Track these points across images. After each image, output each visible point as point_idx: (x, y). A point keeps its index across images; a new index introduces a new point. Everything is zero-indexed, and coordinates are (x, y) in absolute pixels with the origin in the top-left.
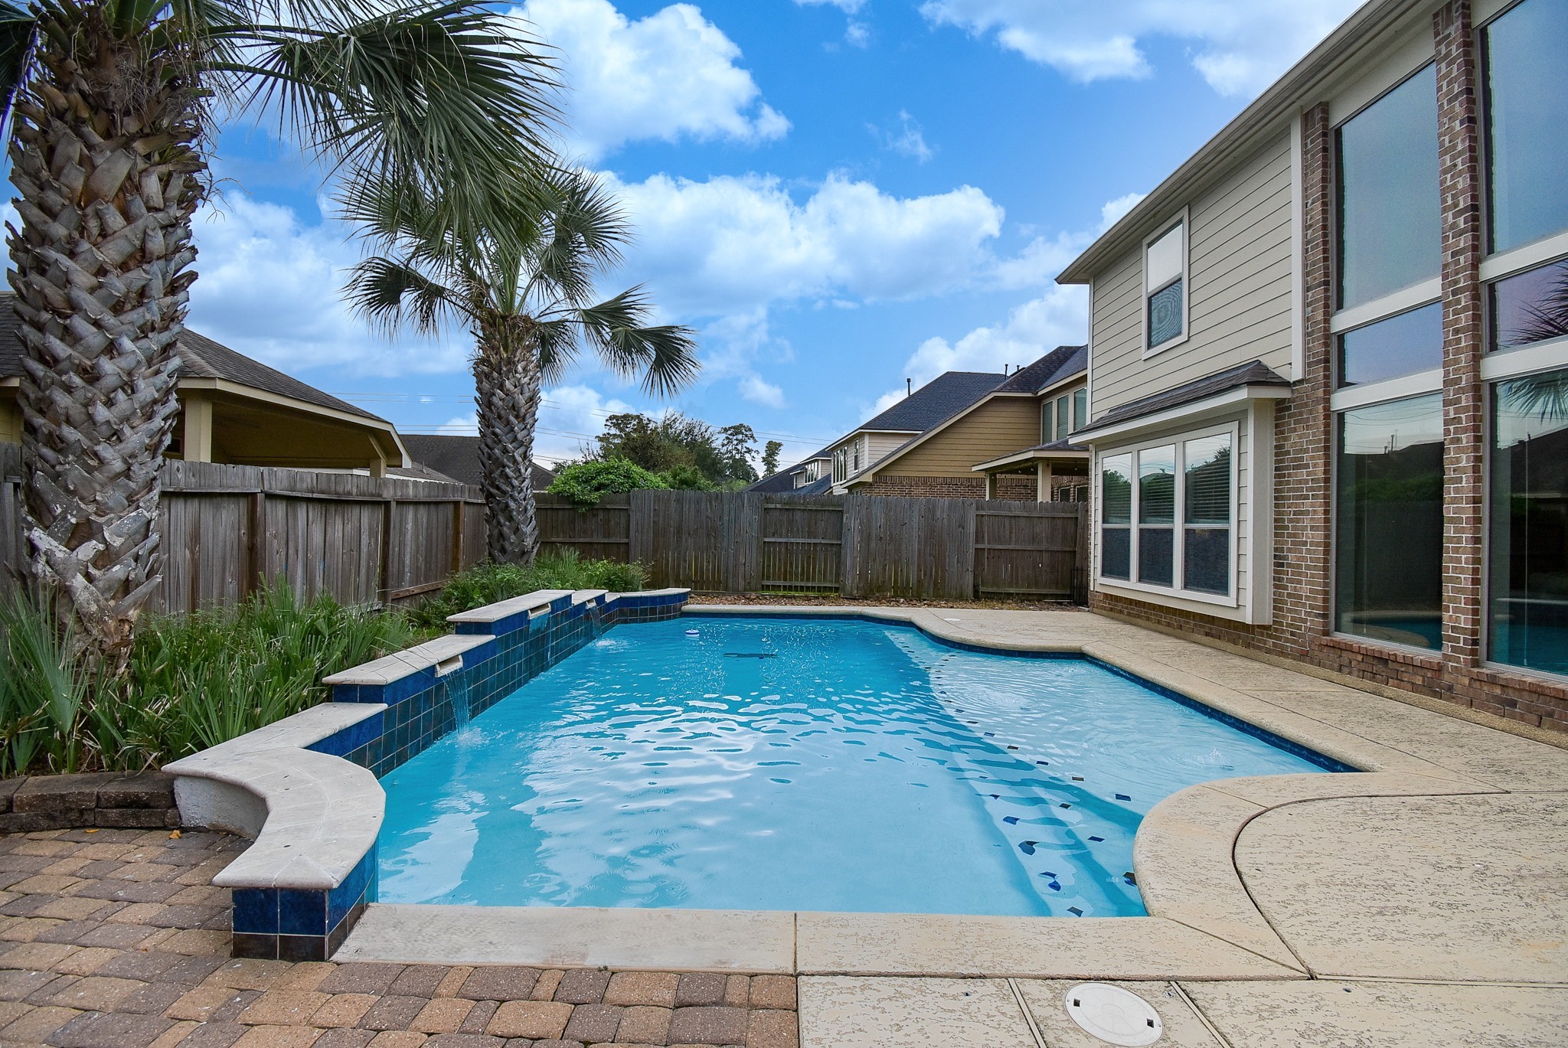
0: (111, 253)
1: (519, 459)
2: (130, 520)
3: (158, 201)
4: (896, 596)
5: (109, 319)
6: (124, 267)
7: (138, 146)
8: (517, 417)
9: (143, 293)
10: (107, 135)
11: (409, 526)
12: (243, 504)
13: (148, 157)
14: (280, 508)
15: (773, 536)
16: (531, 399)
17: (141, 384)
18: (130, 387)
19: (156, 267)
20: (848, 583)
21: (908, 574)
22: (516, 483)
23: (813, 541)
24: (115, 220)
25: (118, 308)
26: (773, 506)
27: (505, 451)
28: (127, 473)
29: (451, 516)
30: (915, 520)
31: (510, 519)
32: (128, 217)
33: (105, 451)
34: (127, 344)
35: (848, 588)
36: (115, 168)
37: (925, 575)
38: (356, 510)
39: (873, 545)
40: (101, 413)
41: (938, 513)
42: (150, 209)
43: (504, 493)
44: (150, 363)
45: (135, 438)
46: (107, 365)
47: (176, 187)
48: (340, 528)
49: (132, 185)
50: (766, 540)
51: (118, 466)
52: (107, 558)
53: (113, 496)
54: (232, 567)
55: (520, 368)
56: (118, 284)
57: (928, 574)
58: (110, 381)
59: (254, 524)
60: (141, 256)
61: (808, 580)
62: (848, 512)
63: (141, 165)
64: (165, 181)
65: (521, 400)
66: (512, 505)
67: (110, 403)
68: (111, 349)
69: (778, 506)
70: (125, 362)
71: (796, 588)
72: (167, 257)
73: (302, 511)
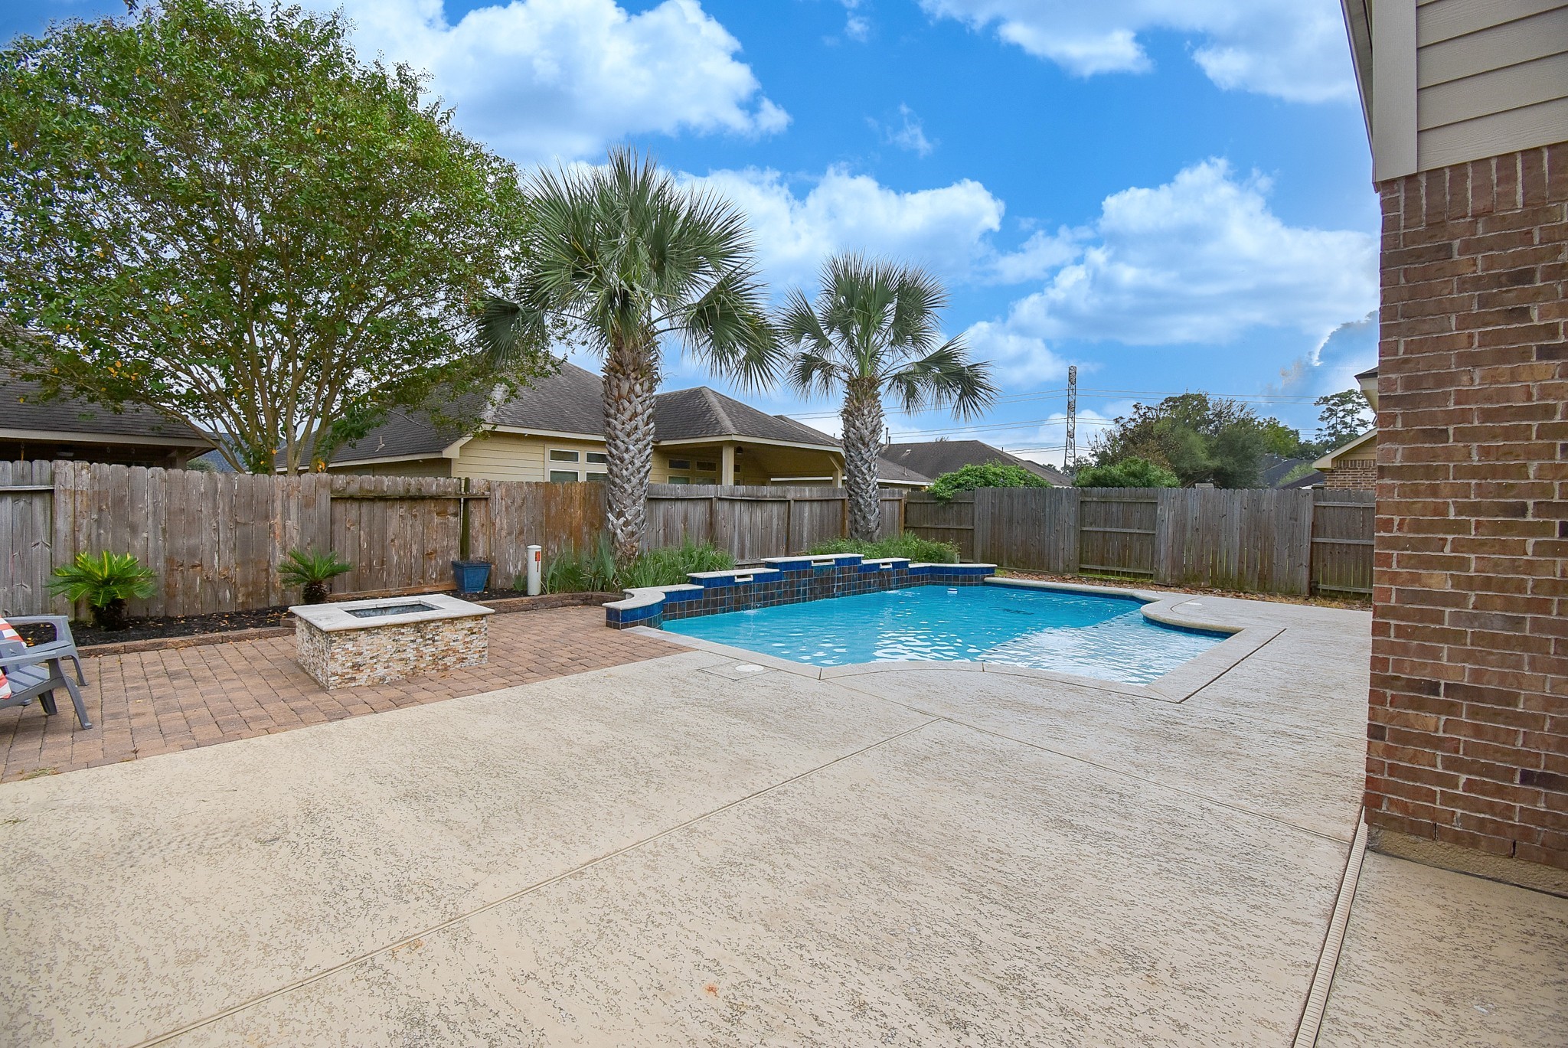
0: (627, 415)
1: (866, 471)
2: (633, 511)
3: (640, 393)
4: (1214, 586)
5: (626, 440)
6: (631, 420)
7: (633, 375)
8: (864, 444)
9: (636, 428)
10: (624, 374)
11: (806, 515)
12: (707, 503)
13: (636, 379)
14: (726, 504)
15: (1091, 524)
16: (873, 431)
17: (636, 461)
18: (632, 463)
19: (639, 418)
20: (1162, 571)
21: (1228, 567)
22: (864, 487)
23: (1128, 531)
24: (626, 404)
25: (628, 435)
26: (1090, 499)
27: (856, 466)
28: (632, 494)
29: (839, 509)
30: (1237, 513)
31: (860, 510)
32: (630, 403)
33: (626, 486)
34: (631, 447)
35: (1162, 575)
36: (625, 386)
37: (1248, 567)
38: (770, 505)
39: (1188, 535)
40: (625, 472)
41: (1265, 506)
42: (637, 397)
43: (857, 493)
44: (640, 452)
45: (635, 481)
46: (626, 456)
47: (646, 385)
48: (759, 514)
49: (631, 390)
50: (1085, 529)
51: (630, 491)
52: (626, 524)
53: (628, 502)
54: (702, 533)
55: (866, 412)
56: (628, 427)
57: (1252, 565)
58: (627, 461)
59: (712, 512)
60: (635, 415)
61: (1124, 566)
62: (1162, 504)
63: (633, 382)
64: (641, 385)
65: (866, 433)
66: (861, 501)
67: (627, 469)
68: (627, 450)
69: (1095, 499)
70: (632, 454)
71: (1112, 573)
72: (642, 414)
73: (737, 506)
